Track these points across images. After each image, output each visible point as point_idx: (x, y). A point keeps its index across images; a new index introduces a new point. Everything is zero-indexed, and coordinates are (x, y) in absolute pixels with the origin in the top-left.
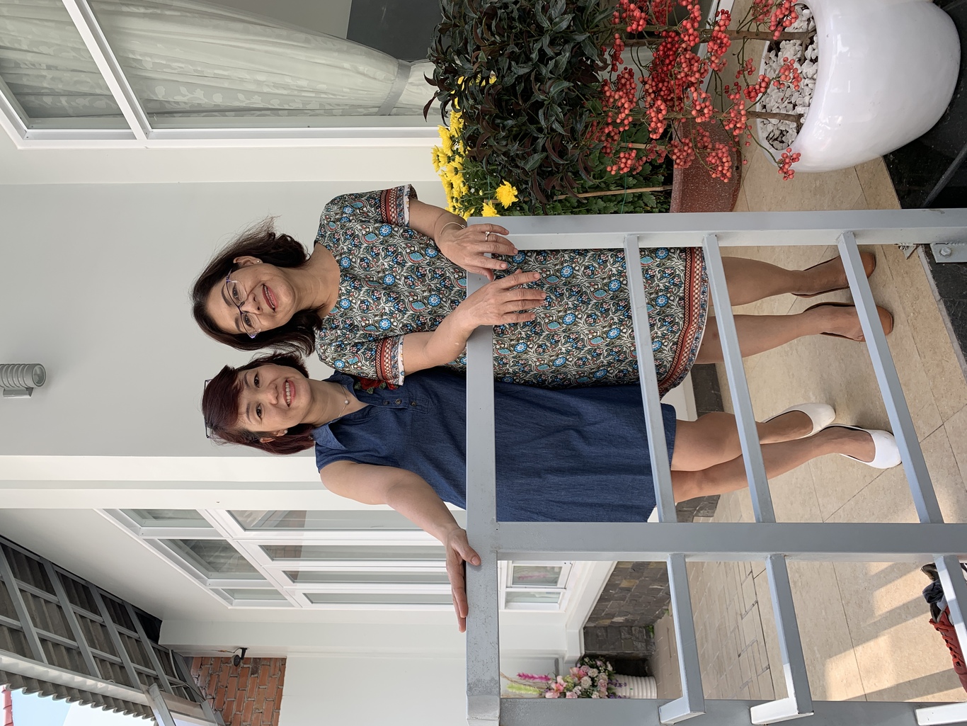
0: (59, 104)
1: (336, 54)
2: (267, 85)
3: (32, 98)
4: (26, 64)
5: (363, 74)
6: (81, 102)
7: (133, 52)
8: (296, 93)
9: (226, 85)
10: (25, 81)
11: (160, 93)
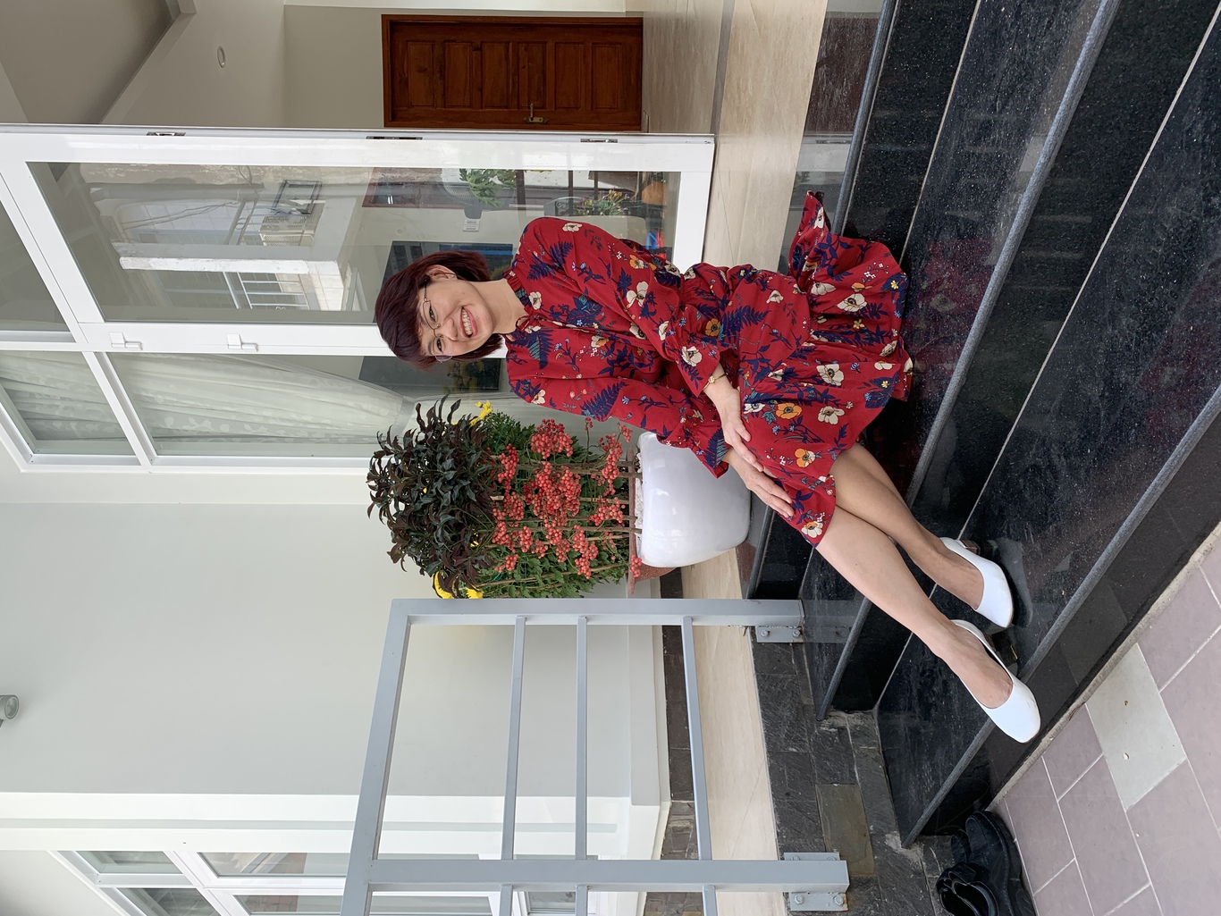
0: (68, 429)
1: (341, 395)
2: (274, 418)
3: (42, 423)
4: (40, 394)
5: (368, 411)
6: (90, 427)
7: (144, 390)
8: (301, 425)
9: (234, 418)
10: (37, 410)
11: (170, 423)
